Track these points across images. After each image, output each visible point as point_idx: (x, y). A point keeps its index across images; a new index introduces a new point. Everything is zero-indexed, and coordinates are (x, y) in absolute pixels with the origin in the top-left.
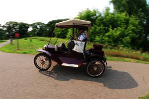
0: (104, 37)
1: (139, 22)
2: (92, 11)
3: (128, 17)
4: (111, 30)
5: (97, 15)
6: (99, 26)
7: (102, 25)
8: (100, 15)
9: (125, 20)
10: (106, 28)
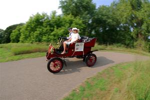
0: (50, 36)
1: (83, 22)
2: (41, 14)
3: (73, 18)
4: (55, 29)
5: (46, 18)
6: (46, 27)
7: (48, 26)
8: (48, 18)
9: (70, 20)
10: (52, 28)
